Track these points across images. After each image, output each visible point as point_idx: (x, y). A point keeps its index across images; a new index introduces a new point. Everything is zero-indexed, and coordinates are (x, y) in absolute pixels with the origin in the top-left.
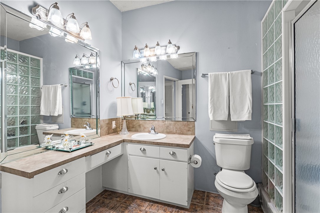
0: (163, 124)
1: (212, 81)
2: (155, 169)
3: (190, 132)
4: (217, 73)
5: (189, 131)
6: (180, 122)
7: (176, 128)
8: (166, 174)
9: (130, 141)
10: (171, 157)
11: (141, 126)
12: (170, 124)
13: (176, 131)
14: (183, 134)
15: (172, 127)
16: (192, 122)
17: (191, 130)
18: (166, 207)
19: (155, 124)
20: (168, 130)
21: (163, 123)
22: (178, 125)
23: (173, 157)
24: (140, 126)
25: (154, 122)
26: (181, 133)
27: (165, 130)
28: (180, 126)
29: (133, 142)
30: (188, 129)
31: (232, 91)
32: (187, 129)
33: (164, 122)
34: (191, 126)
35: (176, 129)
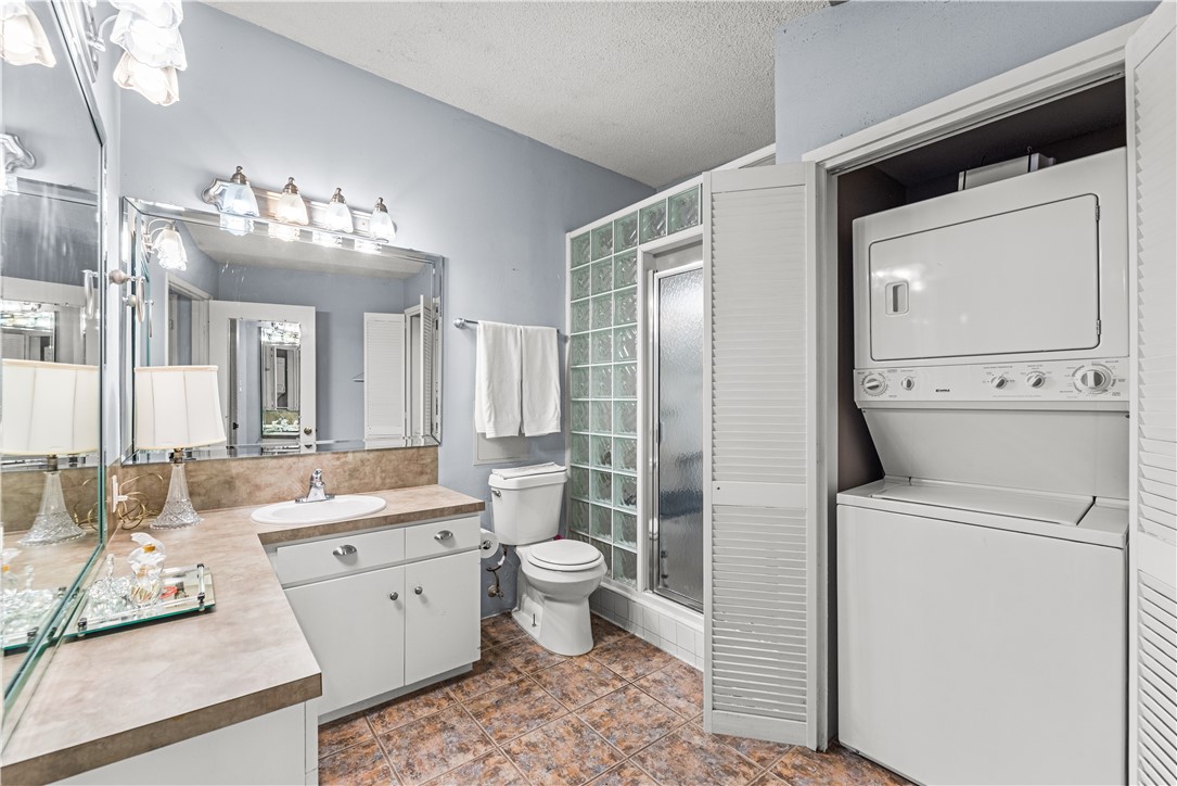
0: (338, 463)
1: (490, 342)
2: (394, 597)
3: (425, 478)
4: (499, 324)
5: (422, 473)
6: (394, 452)
7: (383, 471)
8: (425, 601)
9: (290, 533)
10: (440, 548)
11: (238, 483)
12: (362, 461)
13: (384, 479)
14: (404, 486)
15: (368, 469)
16: (432, 449)
17: (429, 471)
18: (422, 697)
19: (305, 467)
20: (354, 482)
21: (338, 459)
22: (390, 462)
23: (445, 545)
24: (230, 484)
25: (301, 459)
26: (400, 483)
27: (346, 484)
28: (396, 463)
29: (302, 537)
30: (420, 469)
31: (527, 370)
32: (416, 468)
33: (342, 455)
34: (429, 460)
35: (384, 475)
